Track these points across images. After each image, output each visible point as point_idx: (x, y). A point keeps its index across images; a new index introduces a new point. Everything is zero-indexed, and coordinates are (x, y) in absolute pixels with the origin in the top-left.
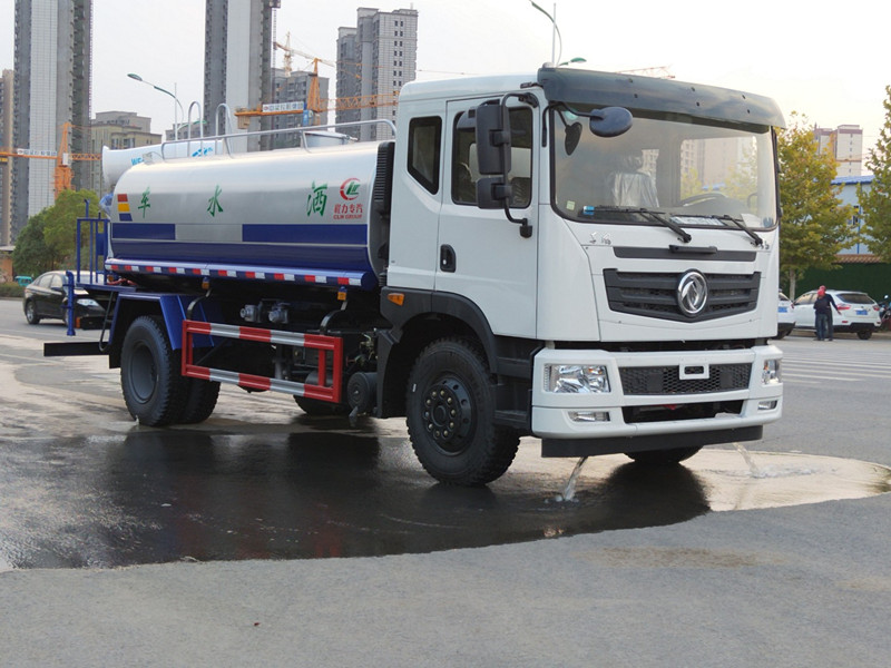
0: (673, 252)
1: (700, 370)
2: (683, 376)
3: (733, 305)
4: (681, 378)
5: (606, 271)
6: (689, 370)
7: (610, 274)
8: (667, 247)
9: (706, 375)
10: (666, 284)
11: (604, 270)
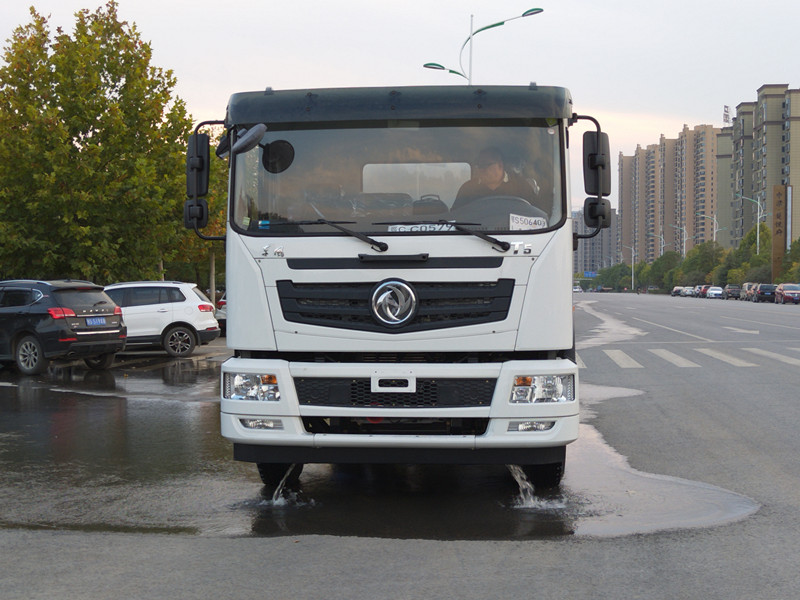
0: (363, 262)
1: (404, 383)
2: (375, 388)
3: (467, 315)
4: (372, 391)
5: (279, 283)
6: (383, 383)
7: (284, 287)
8: (357, 256)
9: (412, 388)
10: (356, 294)
11: (277, 282)
